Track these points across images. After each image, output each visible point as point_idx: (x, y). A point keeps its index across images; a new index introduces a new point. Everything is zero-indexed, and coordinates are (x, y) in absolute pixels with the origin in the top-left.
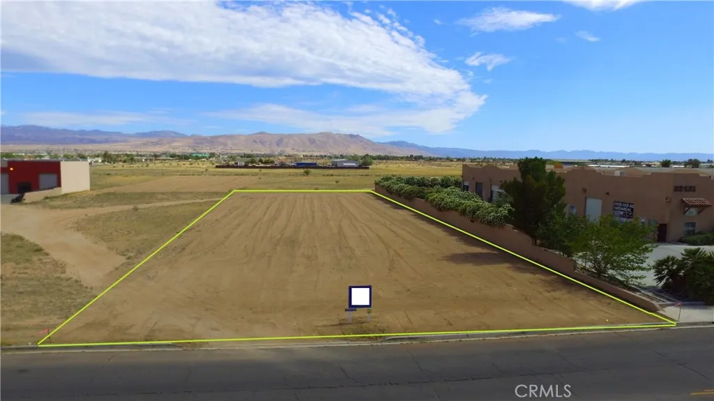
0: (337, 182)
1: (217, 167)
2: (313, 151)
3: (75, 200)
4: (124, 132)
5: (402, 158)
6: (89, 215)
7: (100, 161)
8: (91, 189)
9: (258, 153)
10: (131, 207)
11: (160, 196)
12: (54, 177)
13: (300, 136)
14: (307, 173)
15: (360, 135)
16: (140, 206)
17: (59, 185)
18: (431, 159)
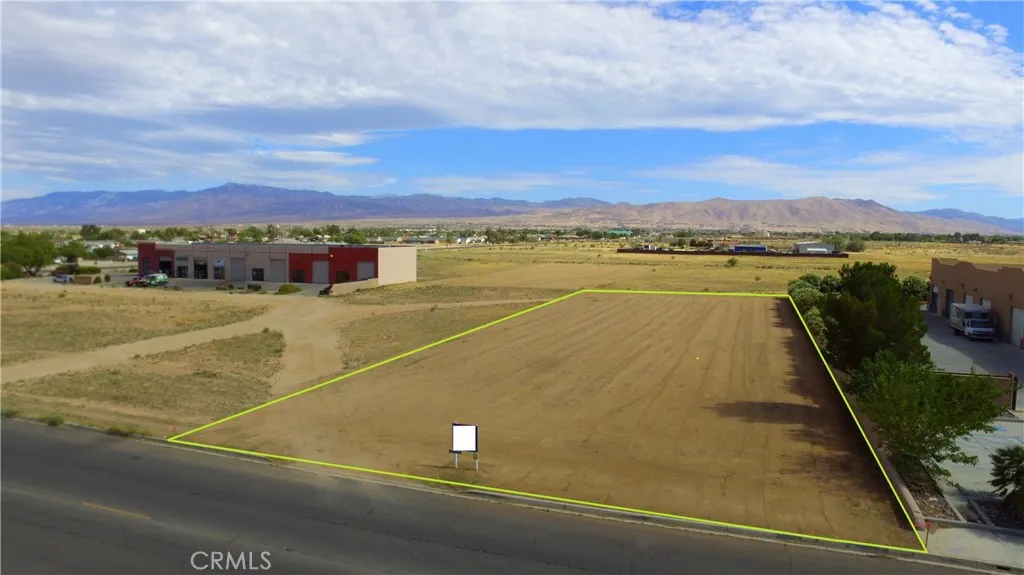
0: (757, 279)
1: (619, 251)
2: (795, 226)
3: (388, 293)
4: (531, 199)
5: (939, 238)
6: (376, 314)
7: (483, 240)
8: (418, 281)
9: (710, 228)
10: (430, 306)
11: (487, 292)
12: (372, 265)
13: (775, 204)
14: (732, 263)
15: (876, 200)
16: (440, 305)
17: (376, 275)
18: (996, 240)
